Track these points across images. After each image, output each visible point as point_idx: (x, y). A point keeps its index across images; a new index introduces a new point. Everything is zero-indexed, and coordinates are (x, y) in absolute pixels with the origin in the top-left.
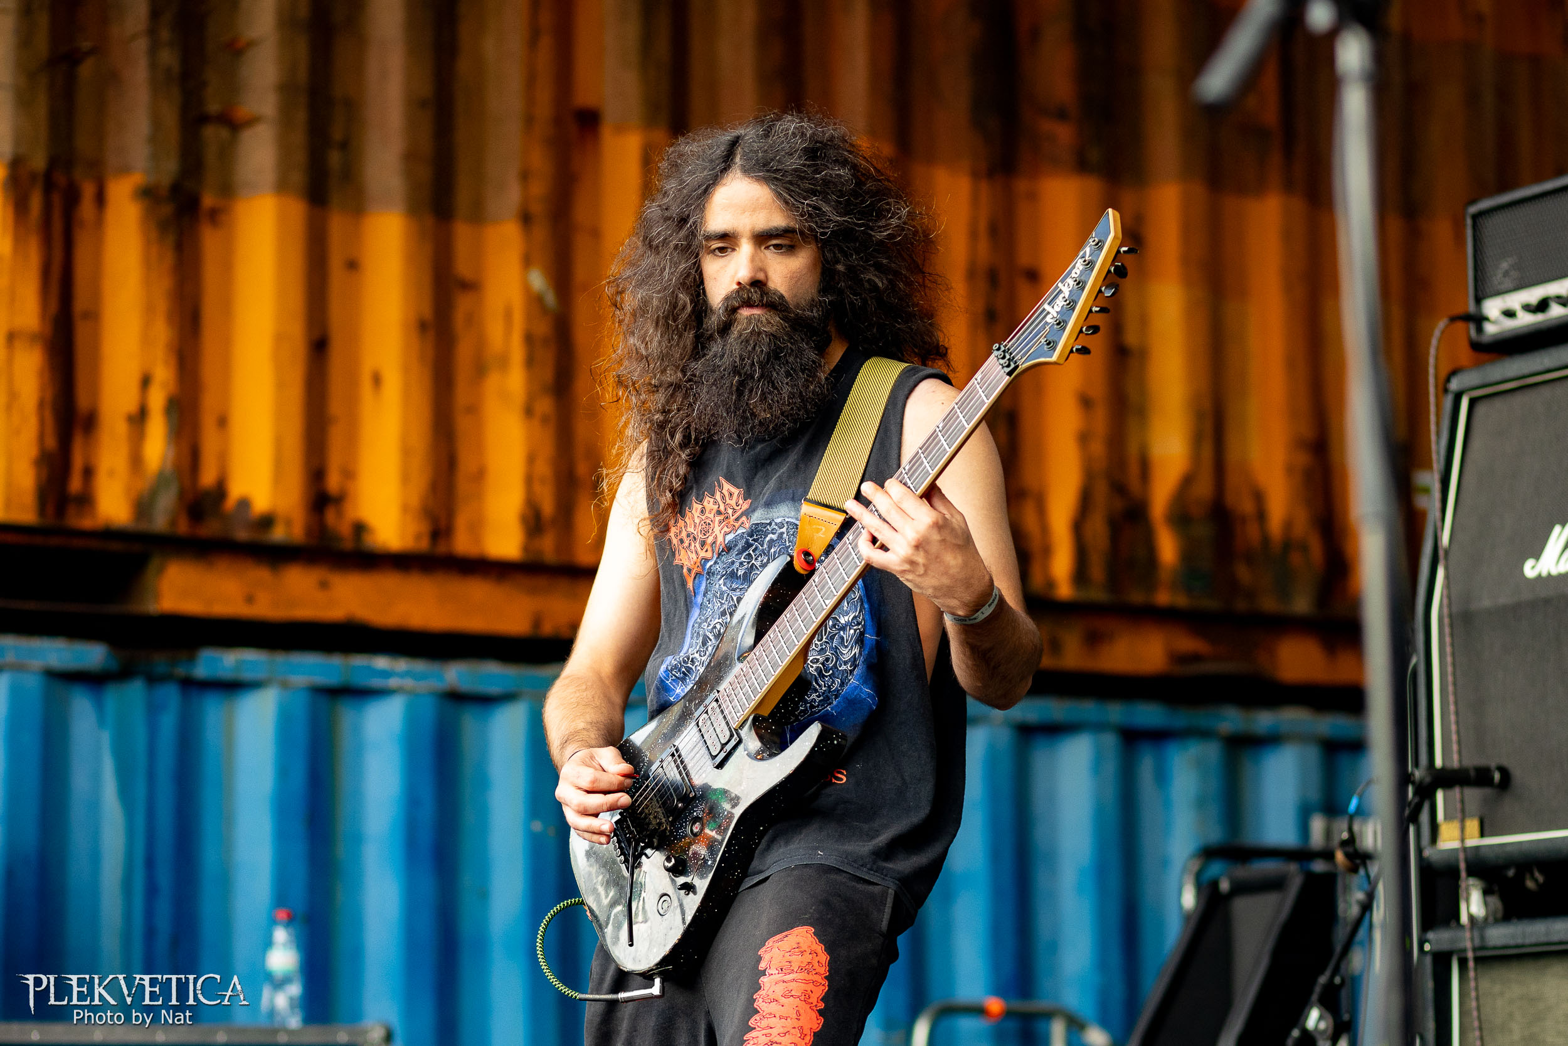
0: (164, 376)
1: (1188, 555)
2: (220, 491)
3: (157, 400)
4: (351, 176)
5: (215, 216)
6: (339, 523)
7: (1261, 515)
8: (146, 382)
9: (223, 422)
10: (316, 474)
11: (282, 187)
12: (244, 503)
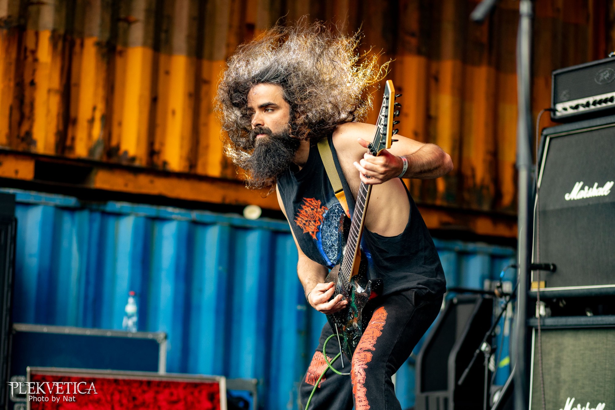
0: (101, 107)
1: (448, 188)
2: (118, 148)
3: (98, 115)
4: (168, 42)
5: (121, 53)
6: (158, 161)
7: (474, 176)
8: (94, 109)
9: (120, 124)
10: (151, 143)
11: (145, 44)
12: (126, 152)
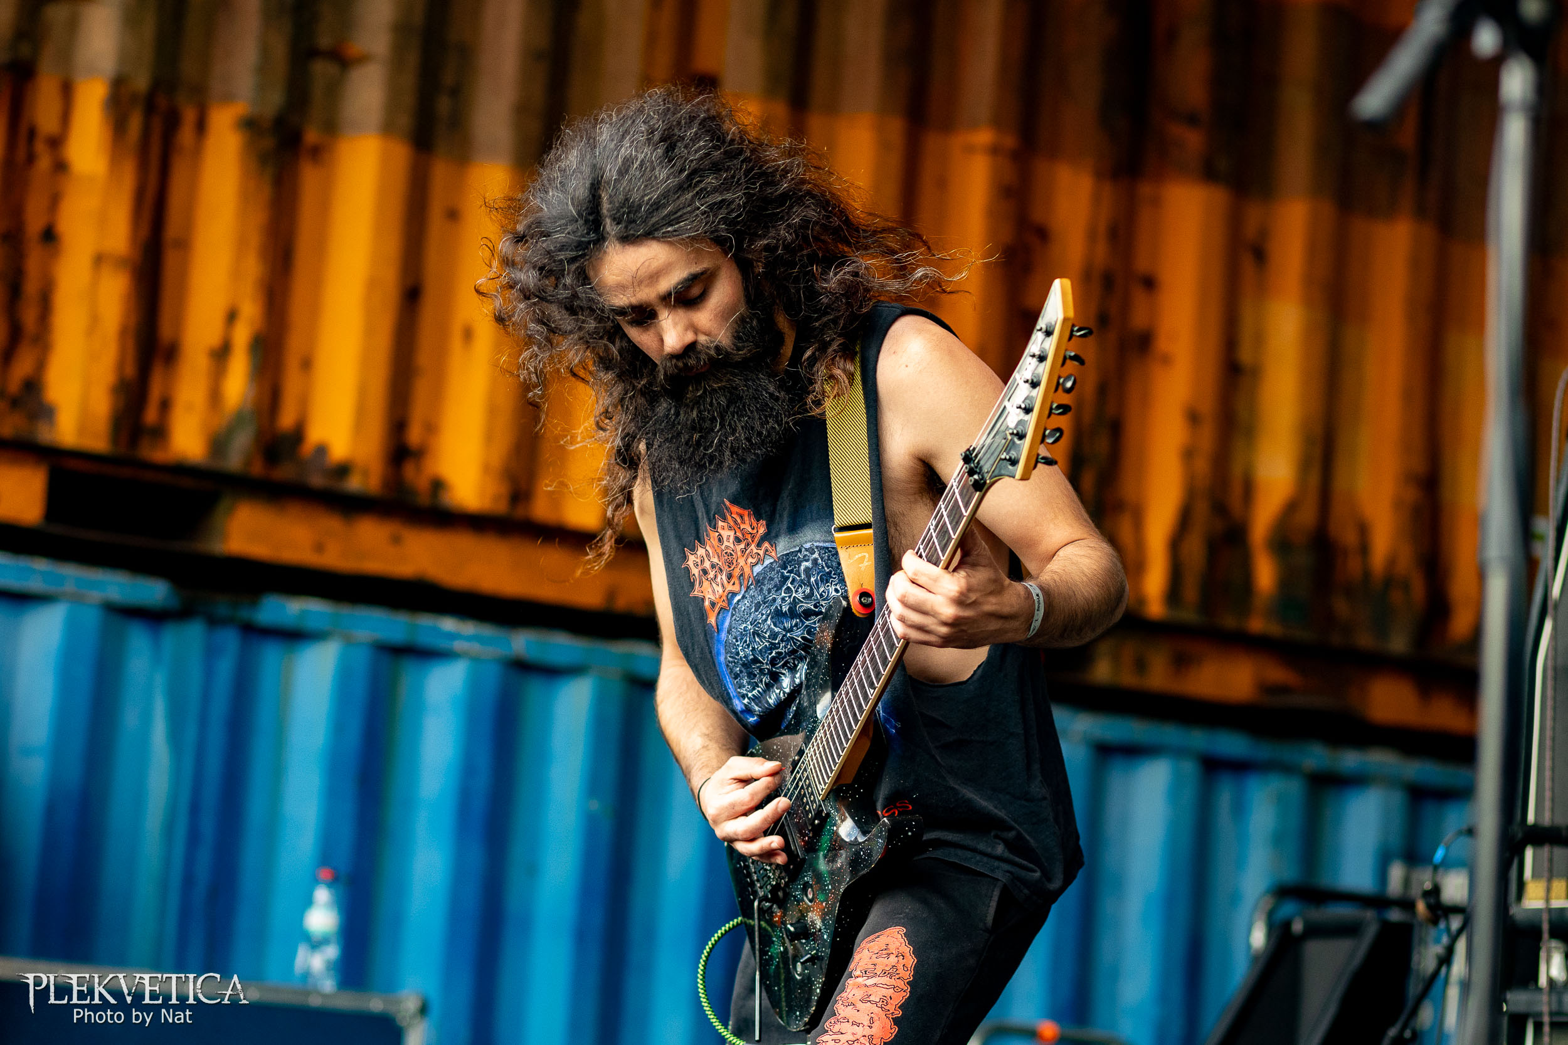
0: (251, 312)
1: (1285, 582)
2: (298, 435)
3: (242, 336)
4: (459, 125)
5: (317, 153)
6: (417, 478)
7: (1364, 548)
8: (232, 317)
9: (307, 364)
10: (397, 425)
11: (388, 129)
12: (322, 450)
